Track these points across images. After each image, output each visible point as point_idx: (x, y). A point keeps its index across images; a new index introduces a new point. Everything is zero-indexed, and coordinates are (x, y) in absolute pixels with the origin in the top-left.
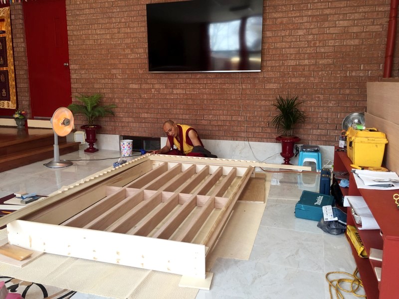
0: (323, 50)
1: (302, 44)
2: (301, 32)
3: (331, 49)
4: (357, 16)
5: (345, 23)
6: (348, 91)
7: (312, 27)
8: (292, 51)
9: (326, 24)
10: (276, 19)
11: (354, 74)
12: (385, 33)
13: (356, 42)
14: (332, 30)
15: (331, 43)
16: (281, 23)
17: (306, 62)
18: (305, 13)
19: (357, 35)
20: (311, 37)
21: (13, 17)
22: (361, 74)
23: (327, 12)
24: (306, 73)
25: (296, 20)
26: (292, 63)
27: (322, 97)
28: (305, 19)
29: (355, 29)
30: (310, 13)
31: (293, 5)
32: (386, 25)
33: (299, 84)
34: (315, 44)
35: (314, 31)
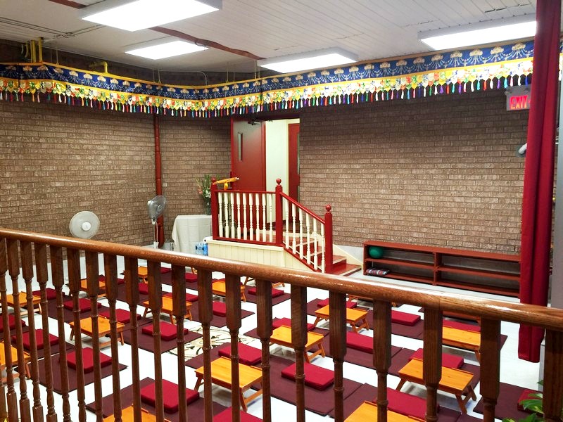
0: (119, 173)
1: (105, 167)
2: (103, 158)
3: (125, 172)
4: (137, 149)
5: (131, 153)
6: (138, 204)
7: (110, 154)
8: (98, 173)
9: (119, 153)
10: (83, 145)
11: (140, 191)
12: (153, 162)
13: (138, 167)
14: (123, 158)
15: (124, 167)
16: (87, 149)
17: (109, 182)
18: (104, 142)
19: (138, 163)
20: (110, 162)
22: (144, 191)
23: (119, 143)
24: (110, 191)
25: (98, 148)
26: (100, 183)
27: (122, 209)
28: (105, 147)
29: (137, 158)
30: (107, 143)
31: (95, 135)
32: (153, 156)
33: (106, 200)
34: (113, 167)
35: (113, 157)
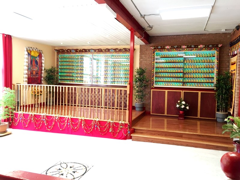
21: (237, 61)
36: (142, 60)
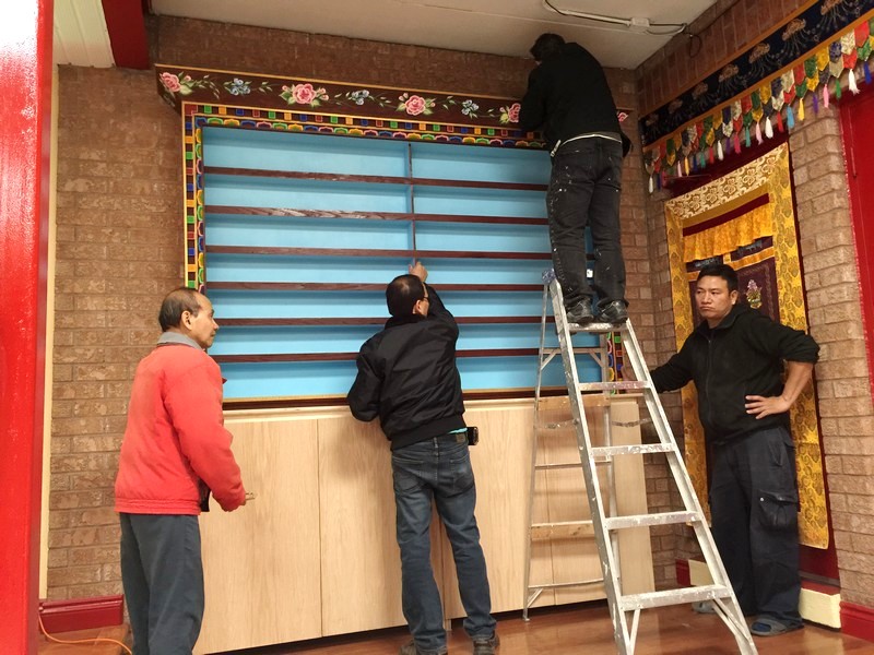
21: (800, 176)
36: (81, 186)
